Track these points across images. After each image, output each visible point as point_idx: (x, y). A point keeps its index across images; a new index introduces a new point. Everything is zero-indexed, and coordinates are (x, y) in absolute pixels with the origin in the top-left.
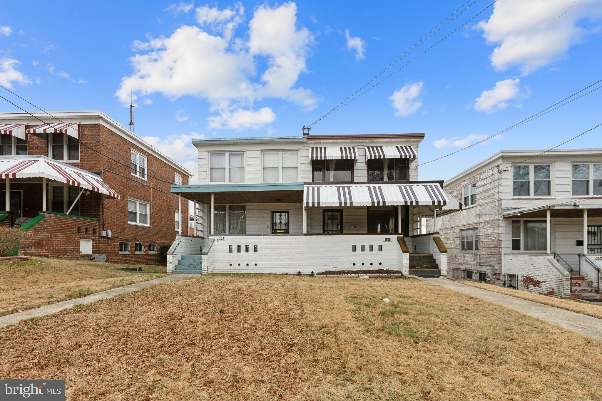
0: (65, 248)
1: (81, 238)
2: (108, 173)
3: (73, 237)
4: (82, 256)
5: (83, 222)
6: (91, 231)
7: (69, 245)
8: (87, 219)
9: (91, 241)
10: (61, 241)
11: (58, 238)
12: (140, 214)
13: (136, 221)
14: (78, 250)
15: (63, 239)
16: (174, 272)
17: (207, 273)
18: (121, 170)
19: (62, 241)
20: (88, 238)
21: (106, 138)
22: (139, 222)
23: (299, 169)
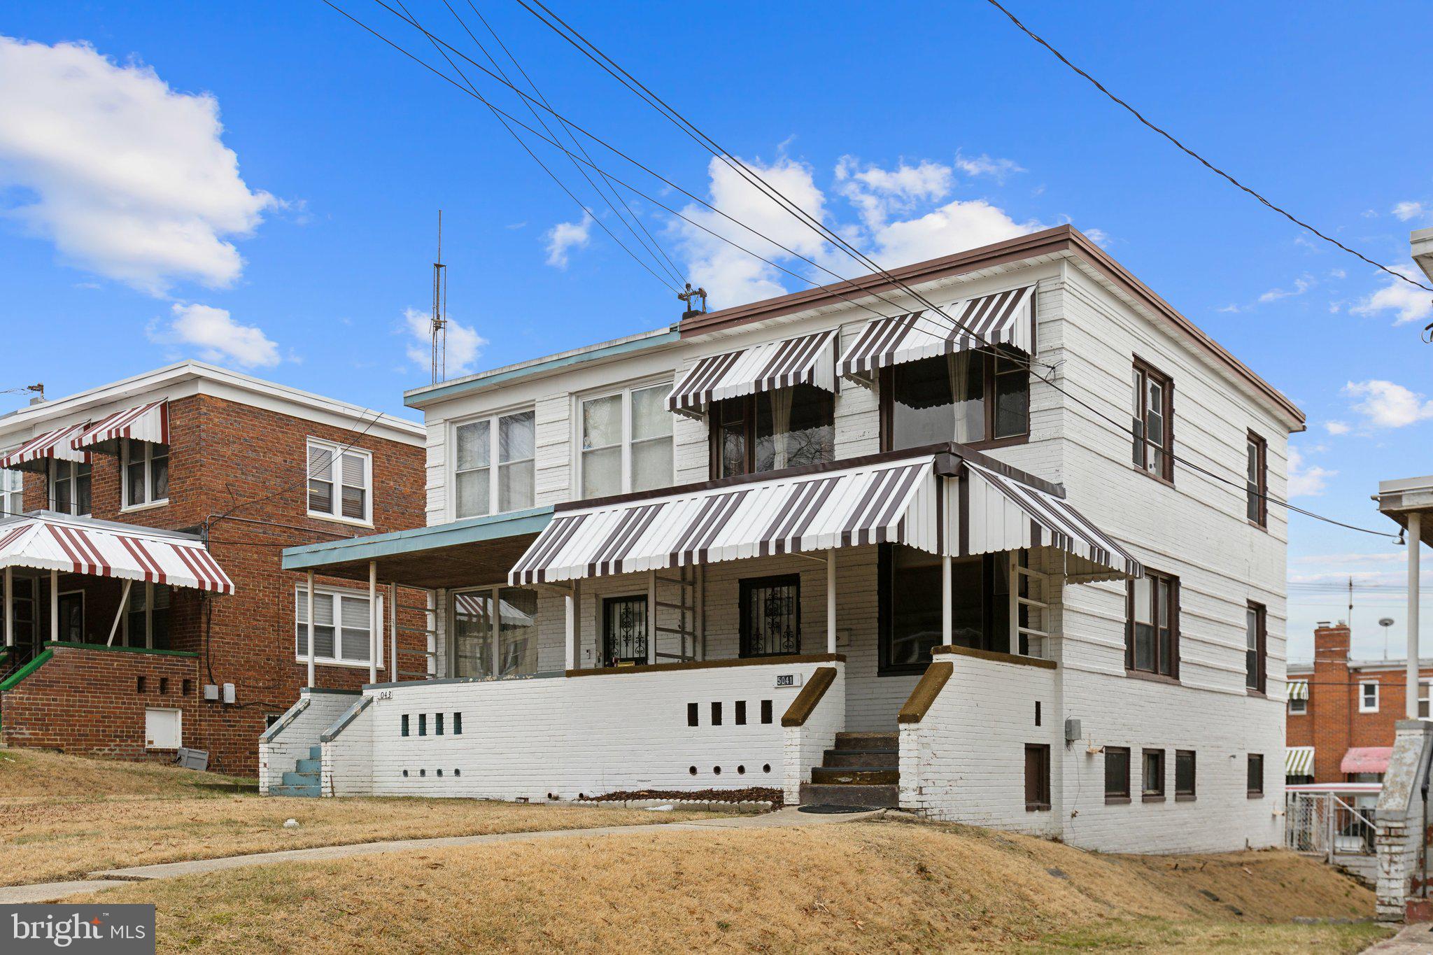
0: (103, 731)
1: (147, 705)
2: (225, 525)
3: (124, 703)
4: (149, 751)
5: (152, 661)
6: (176, 687)
7: (113, 722)
8: (165, 655)
9: (180, 713)
10: (93, 712)
11: (86, 706)
12: (343, 631)
13: (331, 655)
14: (138, 737)
15: (98, 707)
16: (274, 791)
17: (330, 795)
18: (269, 509)
19: (97, 712)
20: (169, 706)
21: (217, 429)
22: (343, 656)
23: (676, 441)
